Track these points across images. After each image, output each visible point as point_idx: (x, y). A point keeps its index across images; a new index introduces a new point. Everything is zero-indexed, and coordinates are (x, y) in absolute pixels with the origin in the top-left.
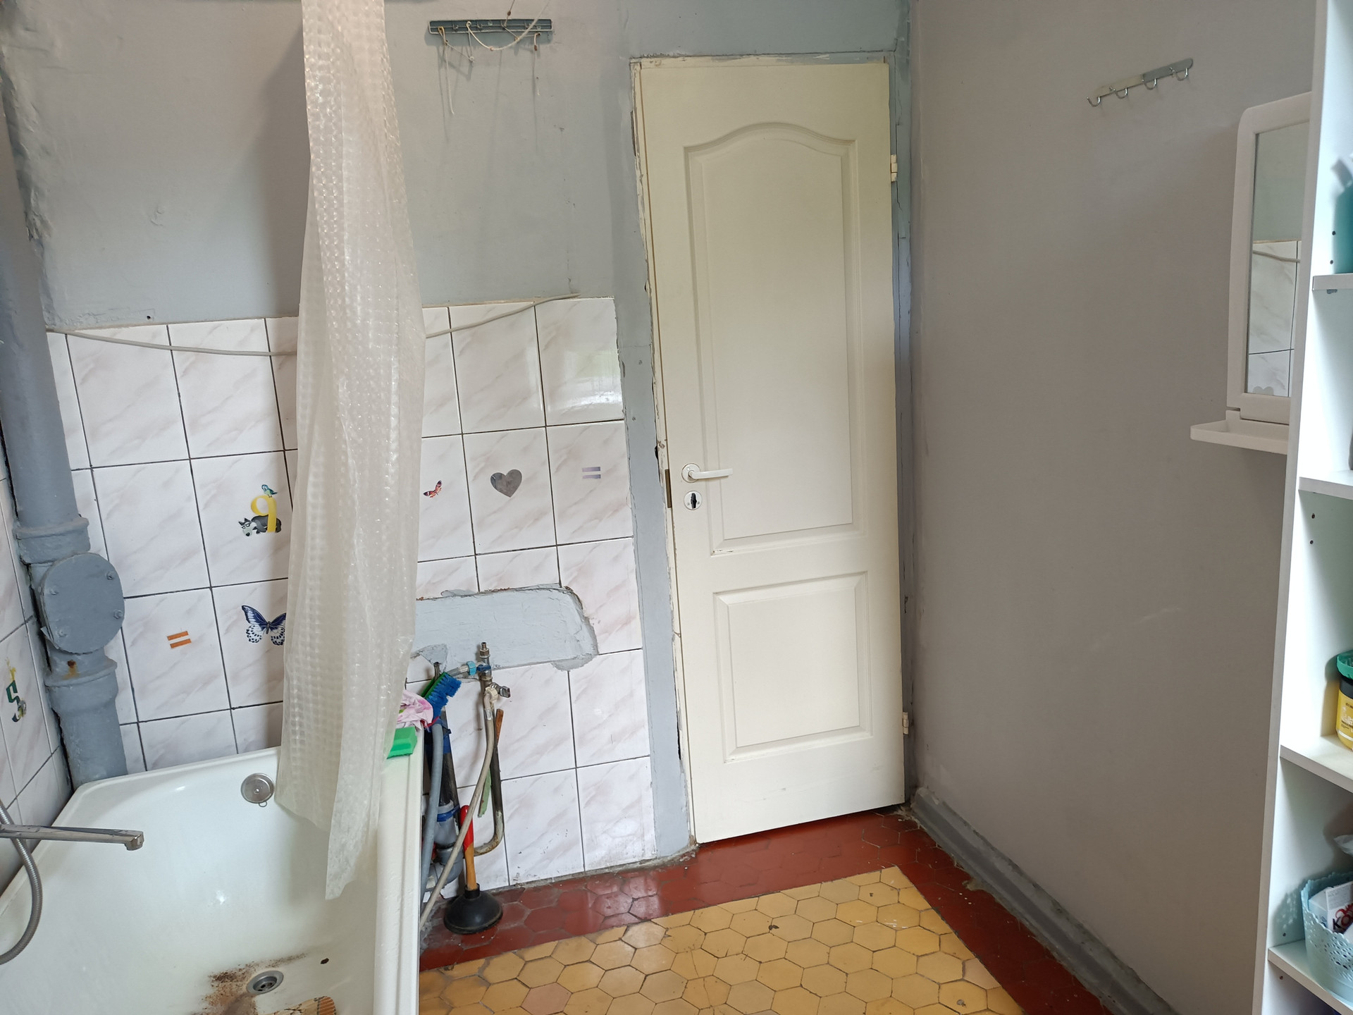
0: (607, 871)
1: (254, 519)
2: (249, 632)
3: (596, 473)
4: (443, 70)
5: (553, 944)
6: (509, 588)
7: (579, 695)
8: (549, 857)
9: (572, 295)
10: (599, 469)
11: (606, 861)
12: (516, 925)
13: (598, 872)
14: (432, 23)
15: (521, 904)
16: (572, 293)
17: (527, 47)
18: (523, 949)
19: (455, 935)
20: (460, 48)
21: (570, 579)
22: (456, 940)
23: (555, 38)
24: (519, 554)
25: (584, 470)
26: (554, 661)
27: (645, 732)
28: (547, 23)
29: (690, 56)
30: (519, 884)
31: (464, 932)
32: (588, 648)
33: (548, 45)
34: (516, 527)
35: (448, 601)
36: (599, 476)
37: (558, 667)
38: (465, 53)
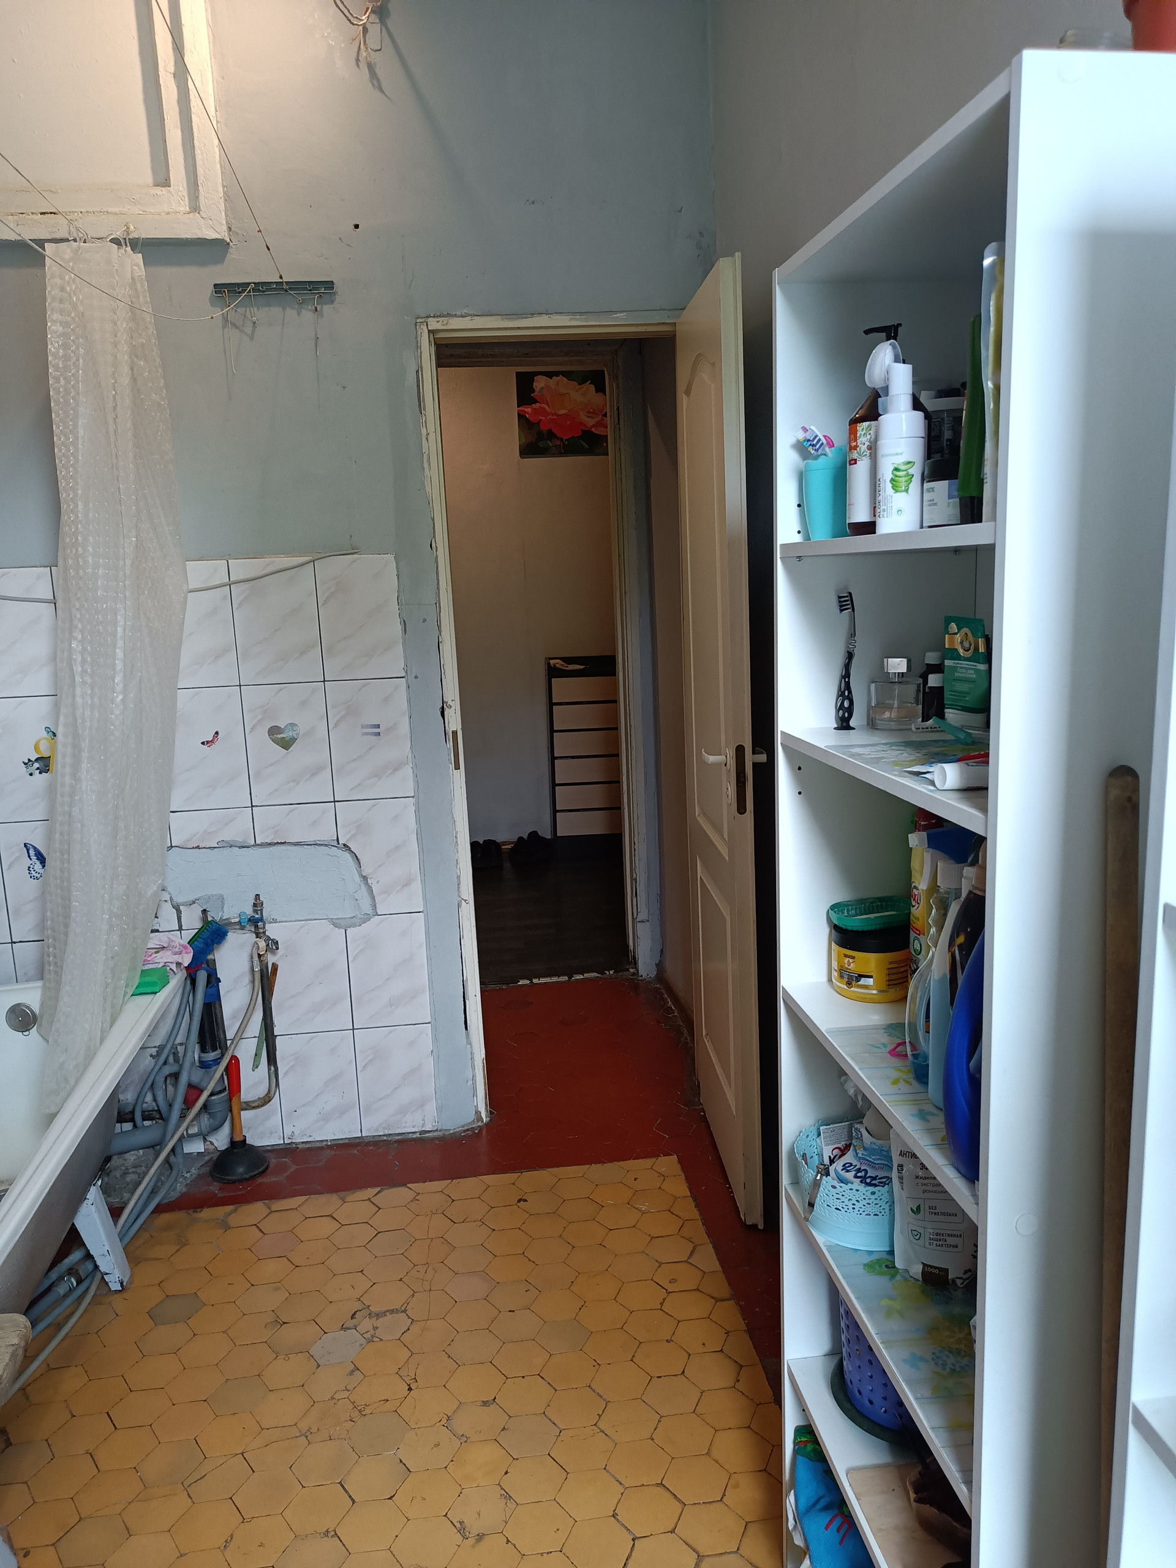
0: (385, 1138)
1: (37, 760)
2: (30, 869)
3: (375, 730)
4: (226, 330)
5: (304, 1198)
6: (285, 842)
7: (357, 954)
8: (325, 1118)
9: (354, 551)
10: (378, 726)
11: (384, 1128)
12: (276, 1179)
13: (377, 1139)
14: (216, 286)
15: (289, 1161)
16: (353, 549)
17: (310, 307)
18: (273, 1201)
19: (215, 1183)
20: (244, 309)
21: (347, 837)
22: (215, 1188)
23: (338, 299)
24: (296, 808)
25: (363, 727)
26: (332, 919)
27: (426, 998)
28: (329, 285)
29: (479, 316)
30: (294, 1143)
31: (224, 1181)
32: (367, 909)
33: (331, 306)
34: (294, 781)
35: (226, 851)
36: (379, 734)
37: (336, 925)
38: (248, 314)
